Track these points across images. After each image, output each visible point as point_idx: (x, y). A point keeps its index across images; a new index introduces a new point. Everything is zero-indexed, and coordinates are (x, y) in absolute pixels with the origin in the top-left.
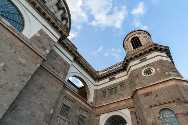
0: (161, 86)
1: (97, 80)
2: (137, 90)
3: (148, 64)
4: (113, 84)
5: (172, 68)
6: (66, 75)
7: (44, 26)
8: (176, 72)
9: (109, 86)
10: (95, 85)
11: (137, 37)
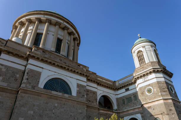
0: (156, 103)
1: (116, 90)
2: (143, 104)
3: (149, 84)
4: (129, 95)
5: (164, 89)
6: (97, 101)
7: (77, 79)
8: (166, 91)
9: (126, 95)
10: (116, 95)
11: (142, 51)
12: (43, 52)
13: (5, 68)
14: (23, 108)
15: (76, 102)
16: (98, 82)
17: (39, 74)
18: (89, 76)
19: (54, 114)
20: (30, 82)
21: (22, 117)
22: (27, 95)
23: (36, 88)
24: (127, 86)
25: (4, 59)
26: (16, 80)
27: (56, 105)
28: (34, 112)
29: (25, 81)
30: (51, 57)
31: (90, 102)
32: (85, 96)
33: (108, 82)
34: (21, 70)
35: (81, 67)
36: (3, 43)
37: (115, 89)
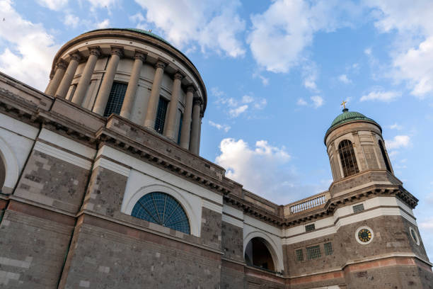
0: (380, 265)
1: (284, 226)
2: (347, 265)
3: (365, 221)
4: (313, 240)
5: (398, 233)
6: (242, 251)
7: (203, 198)
8: (403, 240)
9: (306, 241)
10: (282, 238)
11: (350, 142)
12: (132, 129)
13: (48, 164)
14: (88, 259)
15: (199, 252)
16: (247, 206)
17: (123, 181)
18: (229, 192)
19: (152, 275)
20: (104, 198)
21: (87, 280)
22: (98, 229)
23: (116, 214)
24: (310, 220)
25: (47, 143)
26: (72, 192)
27: (158, 255)
28: (111, 269)
29: (91, 195)
30: (149, 142)
31: (227, 253)
32: (220, 238)
33: (267, 208)
34: (83, 169)
35: (212, 169)
36: (45, 105)
37: (282, 225)
